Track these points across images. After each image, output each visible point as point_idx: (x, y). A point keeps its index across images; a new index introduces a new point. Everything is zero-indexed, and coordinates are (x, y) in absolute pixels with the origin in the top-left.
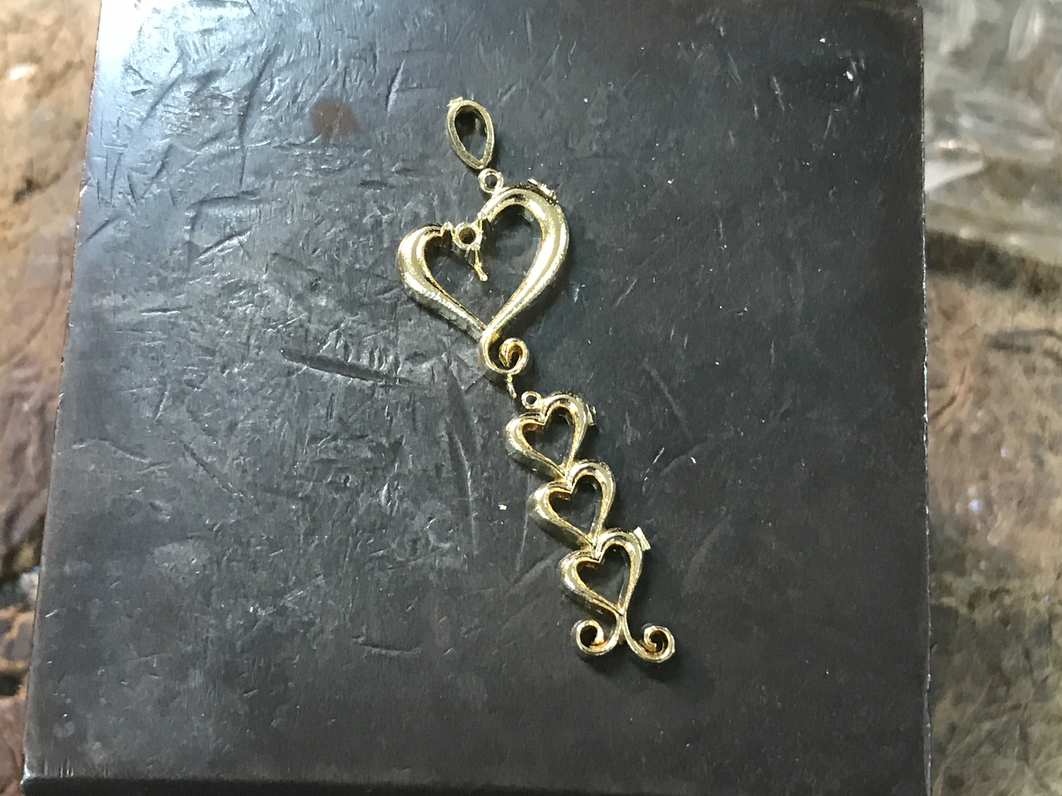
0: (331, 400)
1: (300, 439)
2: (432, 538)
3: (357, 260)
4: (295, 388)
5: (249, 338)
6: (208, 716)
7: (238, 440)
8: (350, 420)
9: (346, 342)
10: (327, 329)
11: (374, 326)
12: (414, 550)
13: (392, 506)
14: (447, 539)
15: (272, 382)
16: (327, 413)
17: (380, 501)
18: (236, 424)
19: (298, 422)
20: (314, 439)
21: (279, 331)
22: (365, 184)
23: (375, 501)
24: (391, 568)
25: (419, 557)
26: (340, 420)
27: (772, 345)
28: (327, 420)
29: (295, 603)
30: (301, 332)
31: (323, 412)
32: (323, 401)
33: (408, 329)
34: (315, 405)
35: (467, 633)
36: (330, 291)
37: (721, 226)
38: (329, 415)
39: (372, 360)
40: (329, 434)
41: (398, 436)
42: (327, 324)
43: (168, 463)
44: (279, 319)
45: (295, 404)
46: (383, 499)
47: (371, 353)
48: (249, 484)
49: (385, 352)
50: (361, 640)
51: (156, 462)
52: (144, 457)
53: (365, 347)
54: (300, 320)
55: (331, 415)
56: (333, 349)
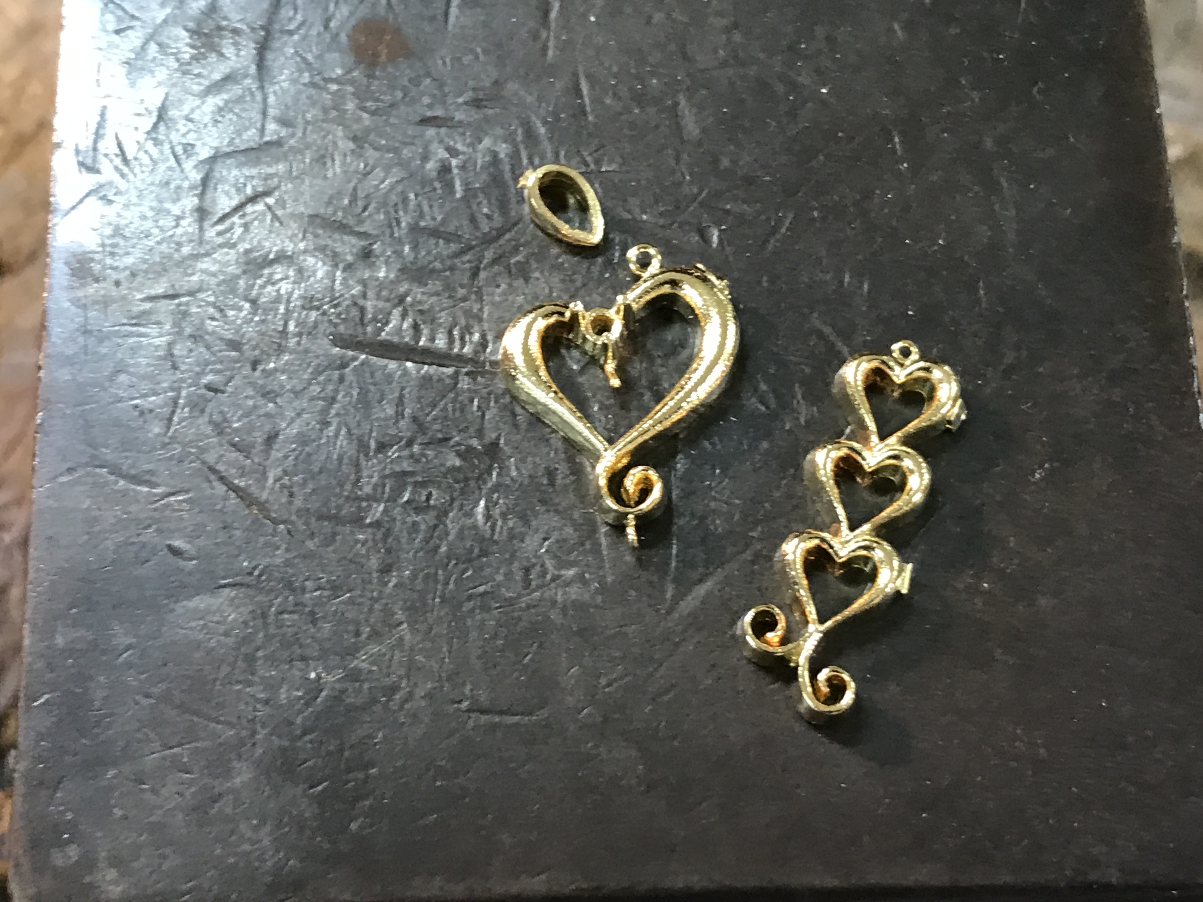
0: (401, 397)
1: (363, 446)
2: (549, 564)
3: (421, 216)
4: (351, 383)
5: (286, 325)
6: (263, 822)
7: (280, 455)
8: (429, 418)
9: (414, 320)
10: (388, 305)
11: (450, 297)
12: (527, 583)
13: (493, 528)
14: (571, 564)
15: (321, 378)
16: (397, 412)
17: (476, 520)
18: (277, 435)
19: (359, 425)
20: (382, 447)
21: (324, 313)
22: (425, 121)
23: (469, 522)
24: (497, 608)
25: (534, 591)
26: (415, 419)
27: (981, 284)
28: (397, 421)
29: (372, 664)
30: (355, 313)
31: (390, 411)
32: (390, 397)
33: (497, 299)
34: (380, 402)
35: (609, 685)
36: (389, 257)
37: (897, 140)
38: (399, 415)
39: (451, 341)
40: (401, 439)
41: (494, 435)
42: (388, 300)
43: (187, 491)
44: (324, 297)
45: (354, 403)
46: (480, 518)
47: (450, 333)
48: (299, 511)
49: (467, 330)
50: (465, 705)
51: (172, 490)
52: (155, 485)
53: (440, 325)
54: (353, 296)
55: (403, 415)
56: (399, 330)
